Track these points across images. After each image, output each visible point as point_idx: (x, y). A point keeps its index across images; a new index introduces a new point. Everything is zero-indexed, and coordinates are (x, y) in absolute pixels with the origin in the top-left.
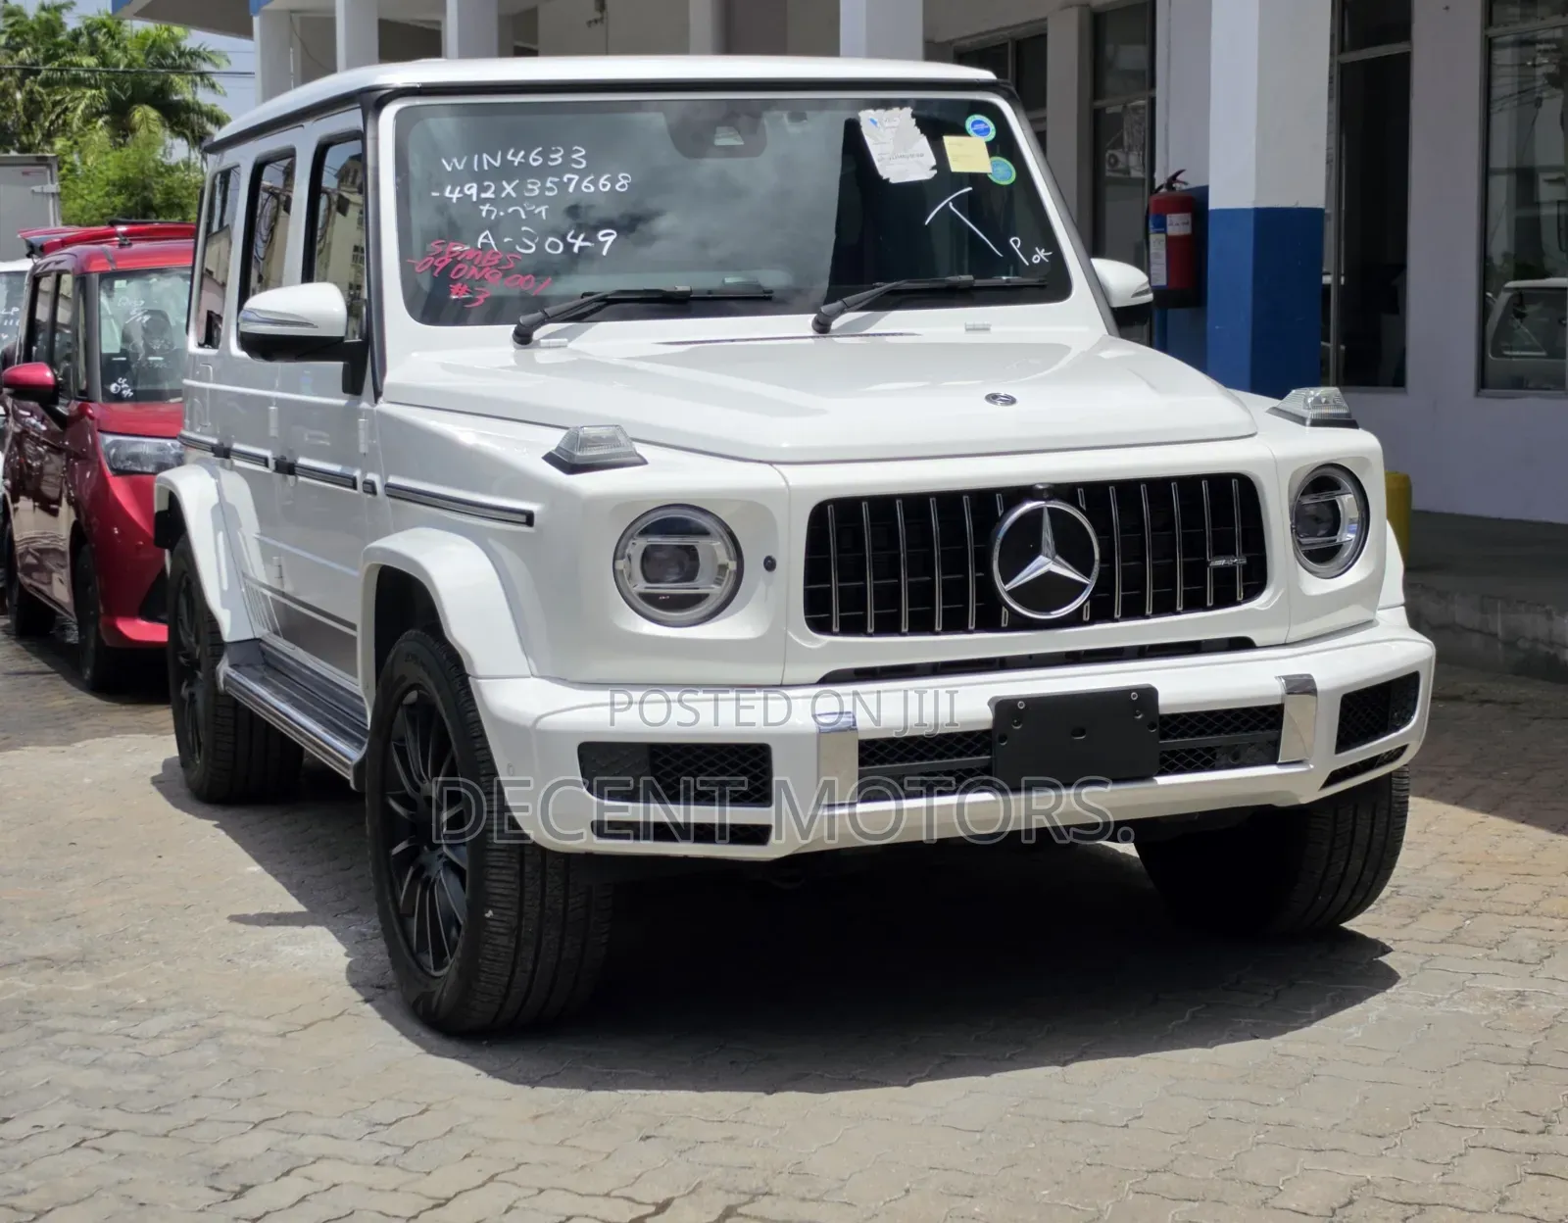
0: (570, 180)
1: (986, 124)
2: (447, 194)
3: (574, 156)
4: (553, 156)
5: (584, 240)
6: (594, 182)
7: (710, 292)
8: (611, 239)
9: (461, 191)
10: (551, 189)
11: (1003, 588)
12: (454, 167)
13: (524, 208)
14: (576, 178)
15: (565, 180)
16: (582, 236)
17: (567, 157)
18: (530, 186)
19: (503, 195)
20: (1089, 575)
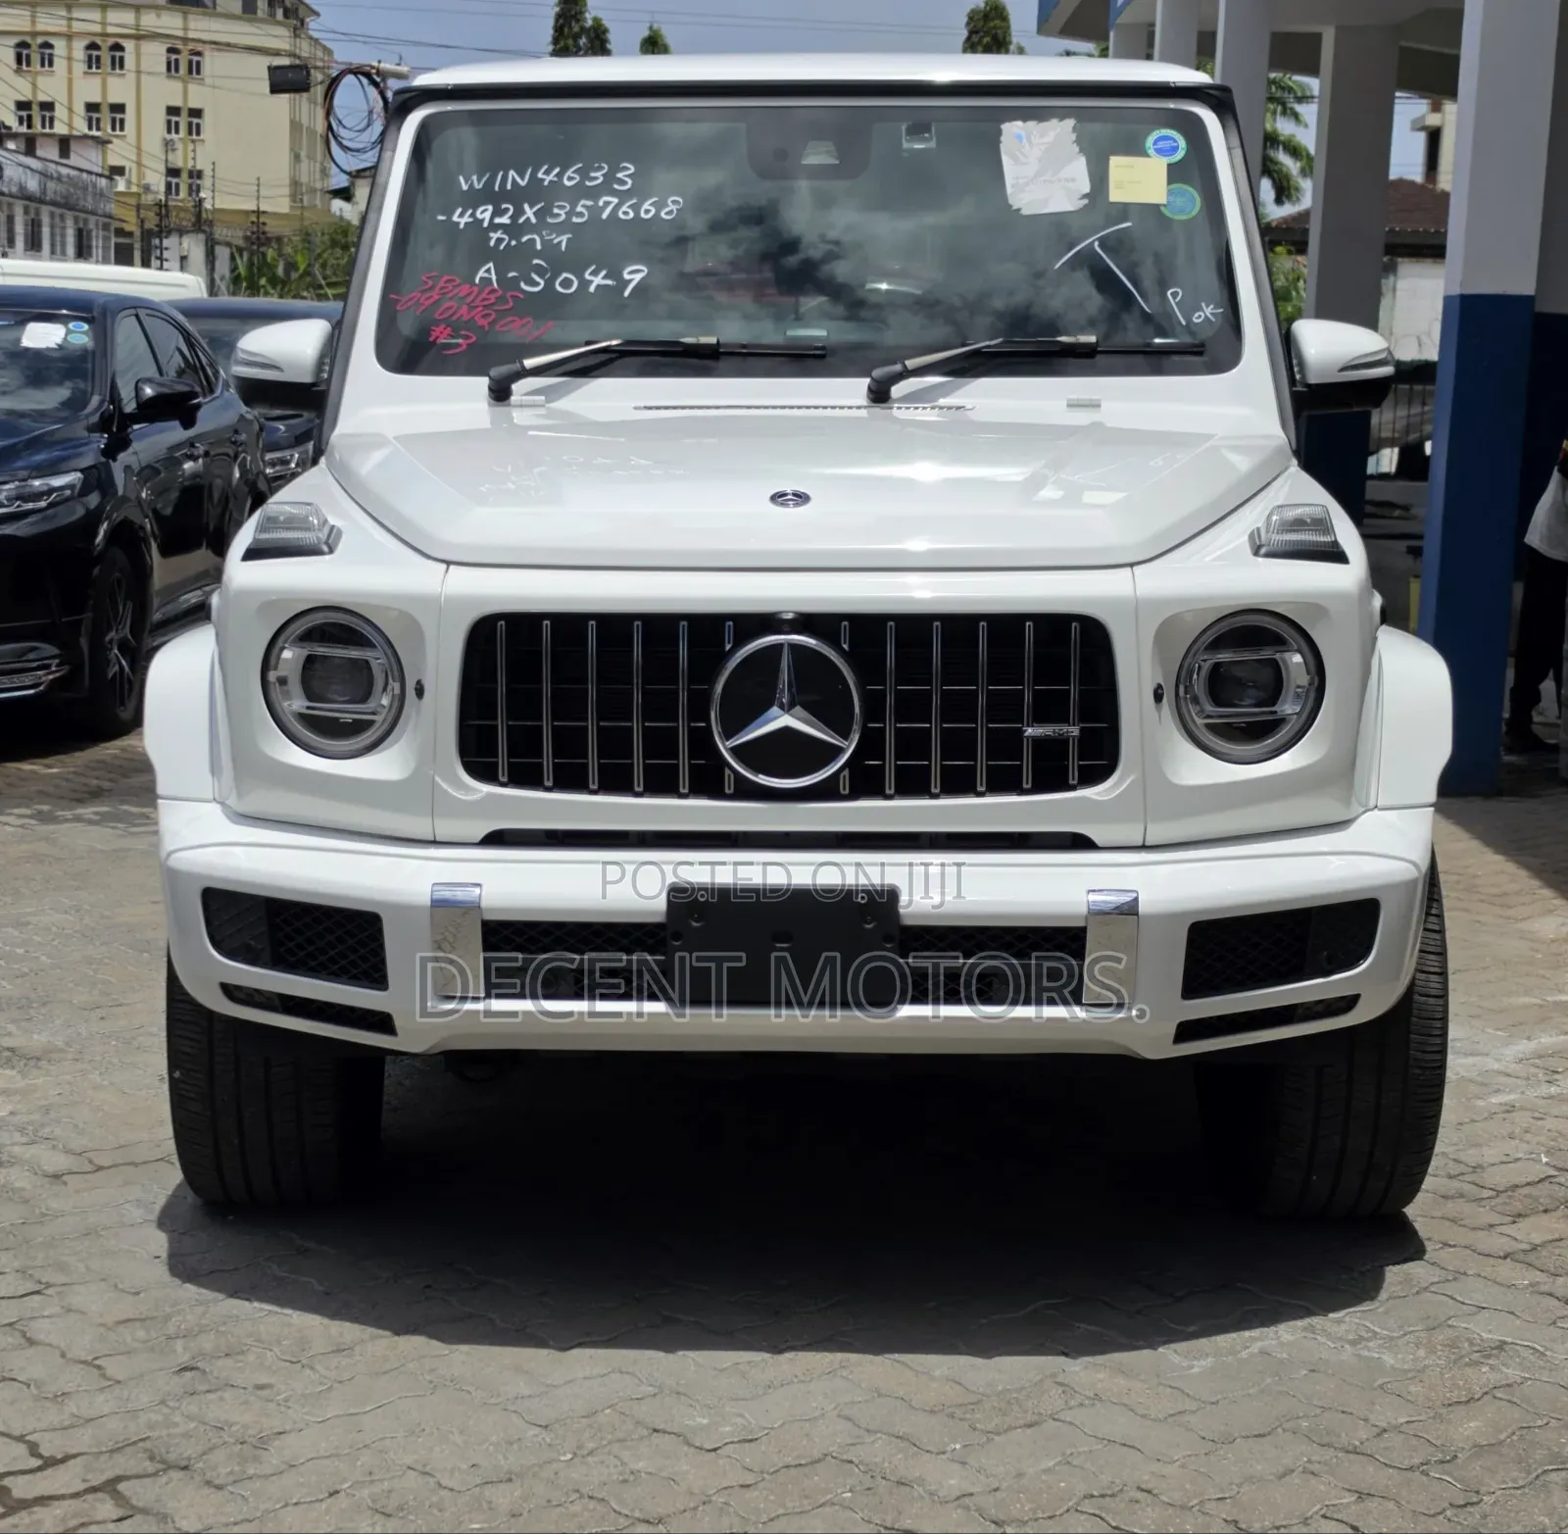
0: (607, 204)
1: (1175, 141)
2: (455, 218)
3: (620, 175)
4: (593, 175)
5: (604, 278)
6: (636, 208)
7: (744, 346)
8: (638, 277)
9: (473, 215)
10: (581, 215)
11: (724, 747)
12: (471, 186)
13: (542, 237)
14: (615, 200)
15: (601, 203)
16: (603, 273)
17: (610, 178)
18: (556, 211)
19: (521, 221)
20: (845, 735)
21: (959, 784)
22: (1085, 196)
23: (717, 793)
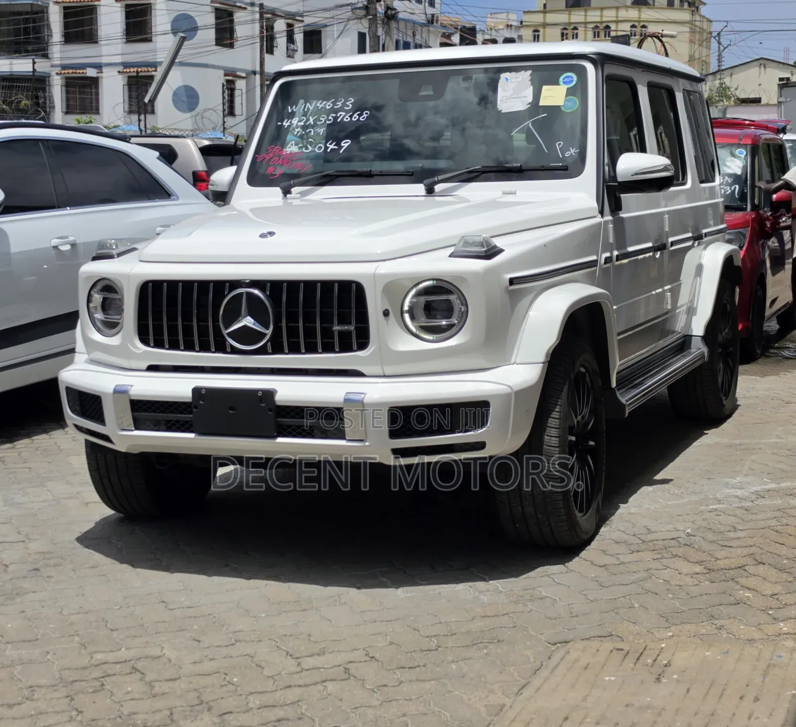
0: (341, 115)
1: (572, 78)
2: (284, 124)
3: (348, 103)
4: (338, 103)
5: (334, 145)
6: (351, 116)
7: (381, 172)
8: (347, 145)
9: (291, 122)
10: (330, 120)
11: (225, 332)
12: (292, 110)
13: (314, 130)
14: (344, 114)
15: (338, 115)
16: (334, 143)
17: (344, 104)
18: (321, 119)
19: (308, 124)
20: (267, 328)
21: (311, 349)
22: (529, 104)
23: (224, 351)
